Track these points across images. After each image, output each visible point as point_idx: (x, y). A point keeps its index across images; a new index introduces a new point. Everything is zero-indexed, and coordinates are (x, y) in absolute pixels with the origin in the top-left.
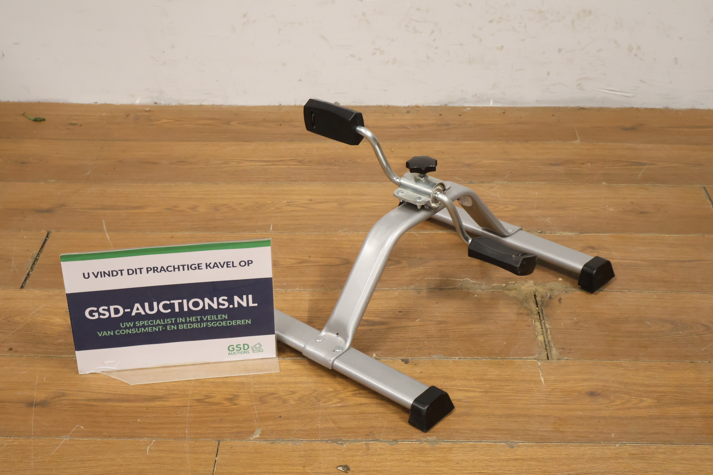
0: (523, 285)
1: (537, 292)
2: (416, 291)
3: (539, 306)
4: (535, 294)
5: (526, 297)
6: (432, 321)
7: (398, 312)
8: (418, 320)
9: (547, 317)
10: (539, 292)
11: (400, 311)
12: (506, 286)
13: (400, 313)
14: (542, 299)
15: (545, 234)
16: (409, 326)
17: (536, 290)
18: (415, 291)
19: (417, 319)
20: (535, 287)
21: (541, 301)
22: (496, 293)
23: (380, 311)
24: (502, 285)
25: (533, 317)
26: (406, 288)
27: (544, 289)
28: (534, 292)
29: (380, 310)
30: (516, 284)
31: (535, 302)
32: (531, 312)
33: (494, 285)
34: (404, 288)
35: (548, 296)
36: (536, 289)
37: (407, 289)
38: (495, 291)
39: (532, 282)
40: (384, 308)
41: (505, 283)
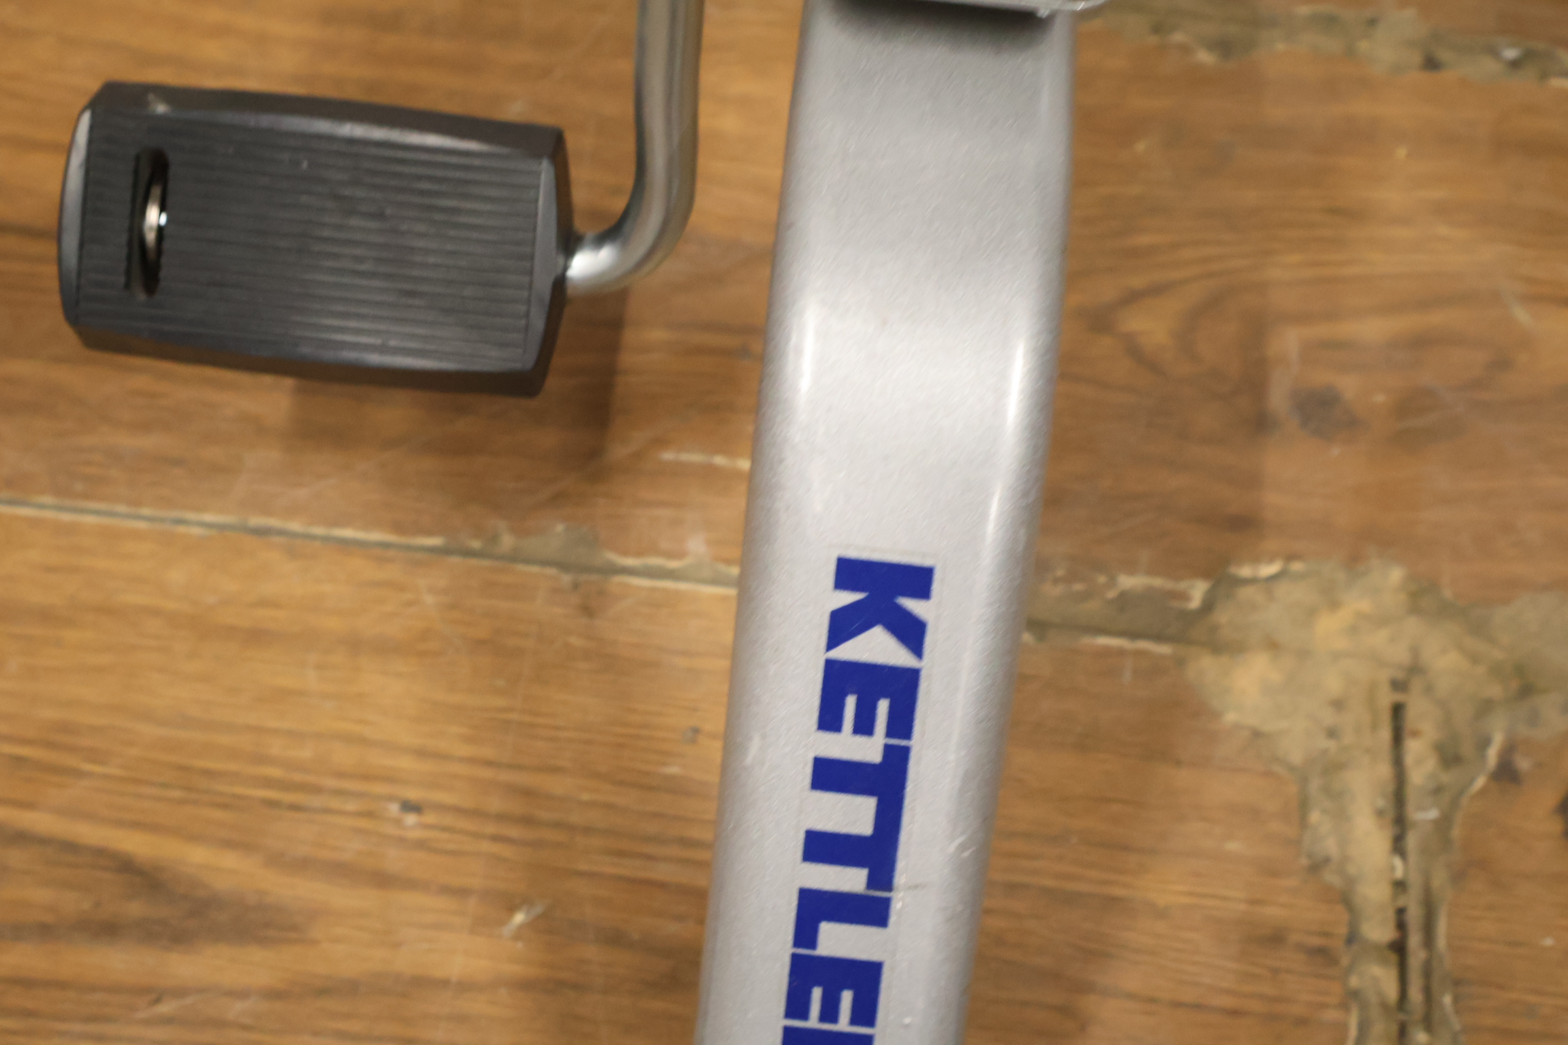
0: (1334, 605)
1: (1417, 685)
2: (576, 586)
3: (1412, 841)
4: (1399, 697)
5: (1332, 733)
6: (614, 938)
7: (394, 809)
8: (519, 918)
9: (1456, 999)
10: (1429, 690)
11: (413, 794)
12: (1208, 606)
13: (411, 819)
14: (1446, 778)
15: (1544, 76)
16: (444, 983)
17: (1415, 669)
18: (566, 579)
19: (512, 909)
20: (1413, 626)
21: (1438, 790)
22: (1127, 676)
23: (268, 783)
24: (1182, 585)
25: (1354, 982)
26: (507, 541)
27: (1475, 659)
28: (1400, 675)
29: (275, 772)
30: (1282, 589)
31: (1390, 788)
32: (1343, 930)
33: (1128, 582)
34: (494, 539)
35: (1492, 755)
36: (1415, 651)
37: (515, 557)
38: (1121, 652)
39: (1396, 575)
40: (306, 753)
41: (1205, 574)
